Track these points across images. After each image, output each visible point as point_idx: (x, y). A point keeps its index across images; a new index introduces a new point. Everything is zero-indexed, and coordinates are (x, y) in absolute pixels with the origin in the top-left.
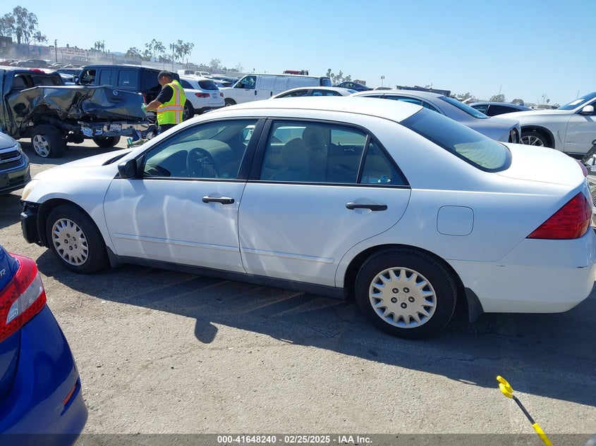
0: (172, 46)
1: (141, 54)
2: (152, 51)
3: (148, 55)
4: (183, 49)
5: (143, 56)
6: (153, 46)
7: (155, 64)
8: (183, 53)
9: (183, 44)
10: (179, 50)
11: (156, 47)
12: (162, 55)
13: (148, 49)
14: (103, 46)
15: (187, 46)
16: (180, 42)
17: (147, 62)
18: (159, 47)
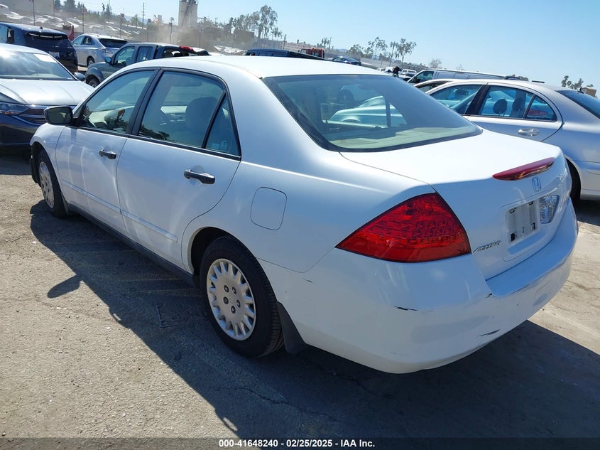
0: (393, 45)
1: (363, 51)
2: (374, 49)
3: (370, 52)
4: (405, 48)
5: (364, 53)
6: (375, 44)
7: (375, 61)
8: (404, 52)
9: (405, 43)
10: (401, 49)
11: (379, 44)
12: (382, 53)
13: (370, 46)
14: (328, 43)
15: (409, 45)
16: (403, 41)
17: (367, 59)
18: (381, 45)
